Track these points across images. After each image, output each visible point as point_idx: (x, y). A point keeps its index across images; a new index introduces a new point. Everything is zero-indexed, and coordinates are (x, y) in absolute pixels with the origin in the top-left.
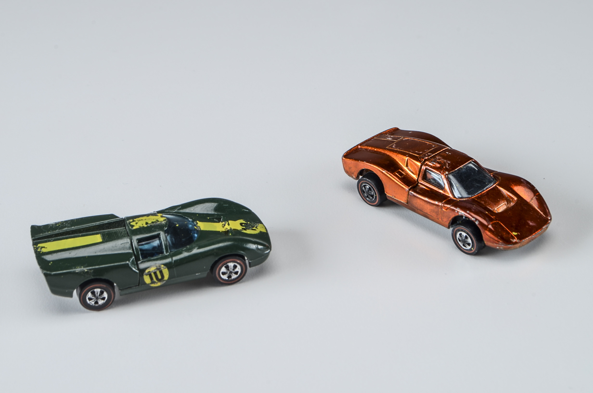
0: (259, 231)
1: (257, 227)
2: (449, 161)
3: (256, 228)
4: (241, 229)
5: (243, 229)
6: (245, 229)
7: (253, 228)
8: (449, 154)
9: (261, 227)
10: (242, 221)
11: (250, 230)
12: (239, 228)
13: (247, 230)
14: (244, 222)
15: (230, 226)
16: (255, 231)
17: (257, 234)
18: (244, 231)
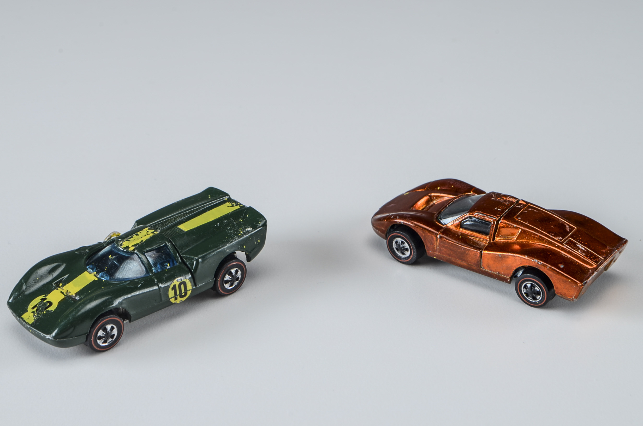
0: (28, 311)
1: (33, 314)
2: (493, 199)
3: (33, 312)
4: (47, 297)
5: (46, 299)
6: (43, 299)
7: (36, 309)
8: (496, 208)
9: (30, 317)
10: (52, 308)
11: (37, 304)
12: (50, 297)
13: (41, 300)
14: (49, 309)
15: (60, 292)
16: (32, 307)
17: (29, 305)
18: (42, 297)
